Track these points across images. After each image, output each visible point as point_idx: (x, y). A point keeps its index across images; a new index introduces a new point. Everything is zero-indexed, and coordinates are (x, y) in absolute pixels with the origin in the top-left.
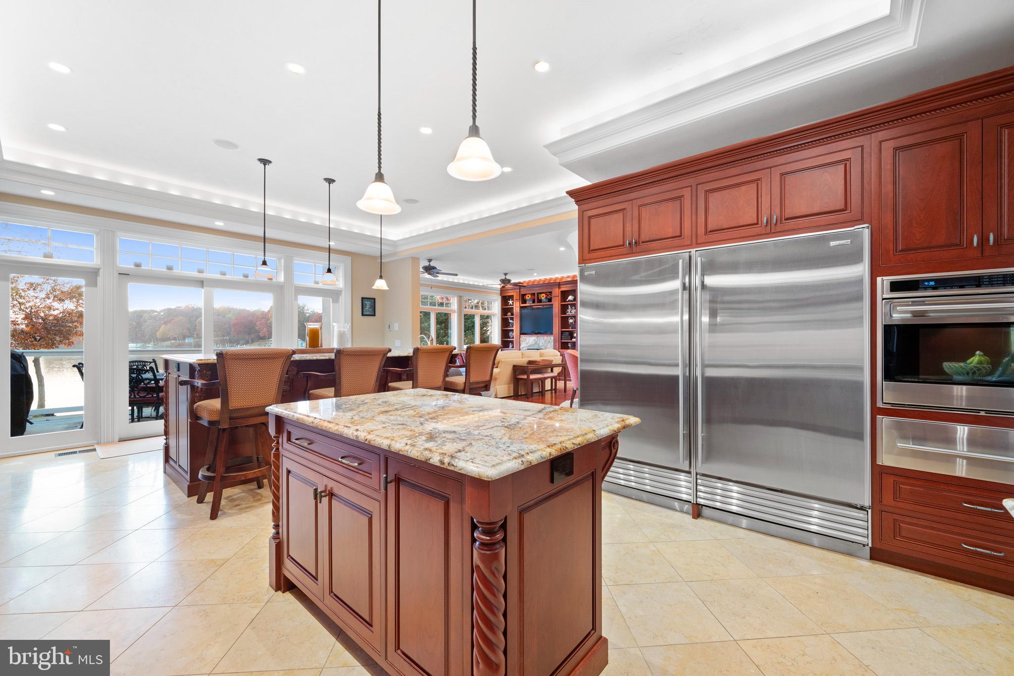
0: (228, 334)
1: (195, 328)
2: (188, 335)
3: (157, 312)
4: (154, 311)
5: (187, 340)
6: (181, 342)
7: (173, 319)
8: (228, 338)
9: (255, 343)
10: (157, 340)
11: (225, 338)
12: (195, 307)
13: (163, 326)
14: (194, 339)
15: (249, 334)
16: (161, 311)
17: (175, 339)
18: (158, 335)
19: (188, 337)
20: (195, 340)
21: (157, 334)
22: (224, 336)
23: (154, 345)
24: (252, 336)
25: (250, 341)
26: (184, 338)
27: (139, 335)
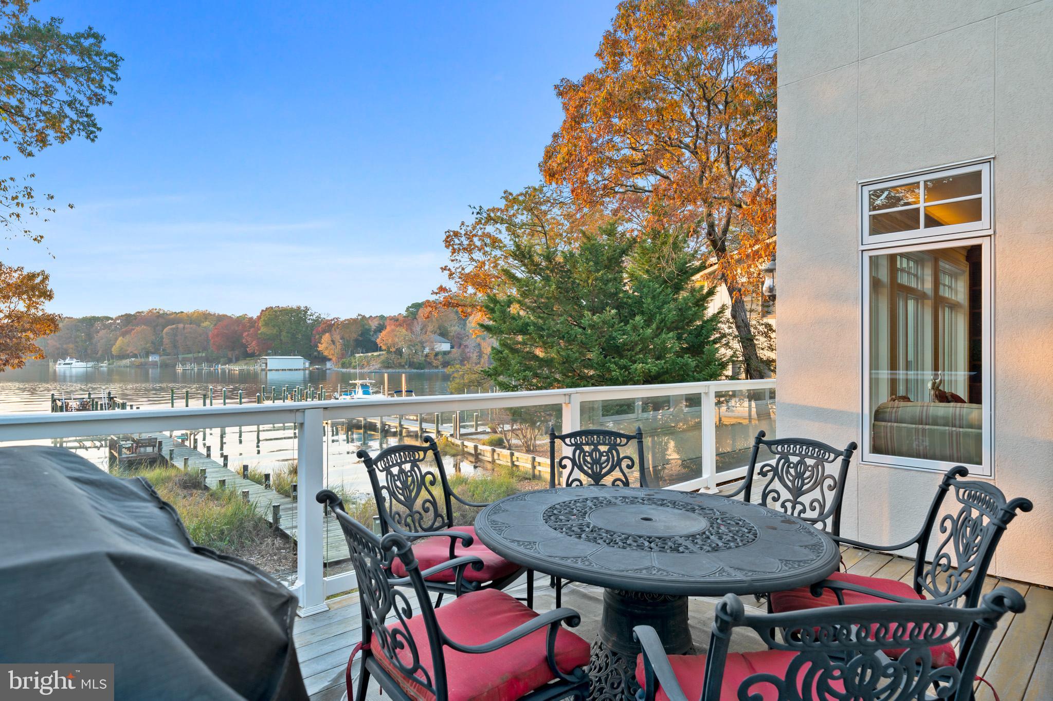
0: (205, 349)
1: (162, 341)
2: (153, 350)
3: (112, 319)
4: (108, 318)
5: (150, 358)
6: (143, 360)
7: (134, 329)
8: (204, 355)
9: (240, 362)
10: (113, 357)
11: (200, 354)
12: (161, 312)
13: (120, 338)
14: (160, 356)
15: (233, 349)
16: (117, 318)
17: (135, 356)
18: (115, 350)
19: (153, 353)
20: (162, 358)
21: (113, 350)
22: (199, 352)
23: (109, 364)
24: (237, 352)
25: (234, 359)
26: (147, 354)
27: (89, 352)
